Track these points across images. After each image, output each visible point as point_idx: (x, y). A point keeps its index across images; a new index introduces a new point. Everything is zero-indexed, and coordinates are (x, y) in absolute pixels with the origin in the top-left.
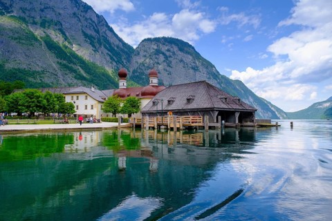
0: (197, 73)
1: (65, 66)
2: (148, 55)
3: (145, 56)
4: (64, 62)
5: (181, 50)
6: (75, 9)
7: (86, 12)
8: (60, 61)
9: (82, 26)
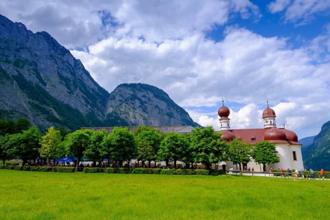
0: (172, 119)
1: (38, 107)
2: (123, 100)
3: (120, 101)
4: (37, 102)
5: (157, 96)
6: (52, 51)
7: (64, 55)
8: (31, 101)
9: (58, 68)
